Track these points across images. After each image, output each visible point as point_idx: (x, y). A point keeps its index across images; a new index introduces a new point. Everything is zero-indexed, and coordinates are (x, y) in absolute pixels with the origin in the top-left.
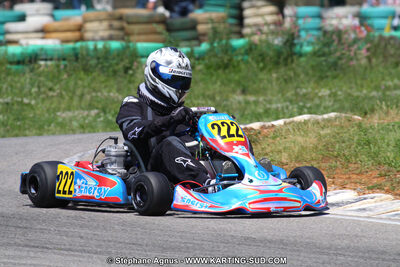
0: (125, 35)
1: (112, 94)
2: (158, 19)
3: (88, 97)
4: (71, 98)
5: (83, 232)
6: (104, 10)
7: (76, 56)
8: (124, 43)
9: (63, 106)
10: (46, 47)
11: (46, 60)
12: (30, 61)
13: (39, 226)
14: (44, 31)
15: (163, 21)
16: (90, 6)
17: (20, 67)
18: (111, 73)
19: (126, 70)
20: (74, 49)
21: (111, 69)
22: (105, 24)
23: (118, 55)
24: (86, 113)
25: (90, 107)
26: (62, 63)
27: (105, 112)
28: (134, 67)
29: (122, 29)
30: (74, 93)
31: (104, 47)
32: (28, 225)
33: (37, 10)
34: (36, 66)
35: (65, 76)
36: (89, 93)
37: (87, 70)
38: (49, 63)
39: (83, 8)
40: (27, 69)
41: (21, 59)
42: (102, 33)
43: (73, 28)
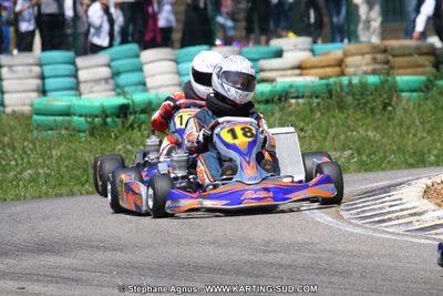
0: (390, 69)
1: (369, 133)
2: (425, 50)
3: (343, 137)
4: (325, 139)
7: (330, 92)
11: (297, 97)
12: (280, 100)
14: (301, 68)
15: (431, 52)
17: (269, 107)
18: (369, 111)
19: (385, 106)
20: (328, 85)
21: (369, 105)
22: (368, 58)
23: (376, 90)
24: (339, 153)
25: (344, 147)
26: (316, 100)
27: (359, 152)
28: (393, 103)
29: (386, 62)
30: (327, 133)
31: (360, 82)
33: (295, 45)
34: (287, 105)
35: (318, 115)
36: (343, 132)
37: (341, 107)
38: (301, 101)
39: (346, 41)
40: (276, 108)
41: (270, 98)
42: (364, 68)
43: (333, 63)
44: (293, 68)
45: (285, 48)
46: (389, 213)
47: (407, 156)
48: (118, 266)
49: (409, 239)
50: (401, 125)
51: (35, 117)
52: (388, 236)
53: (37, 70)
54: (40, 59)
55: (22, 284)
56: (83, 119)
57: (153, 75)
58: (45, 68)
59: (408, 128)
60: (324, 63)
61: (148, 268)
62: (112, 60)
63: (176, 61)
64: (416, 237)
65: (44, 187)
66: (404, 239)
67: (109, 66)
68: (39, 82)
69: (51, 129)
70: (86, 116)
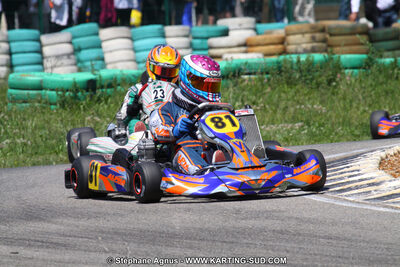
0: (327, 47)
1: (315, 106)
2: (360, 30)
3: (292, 110)
4: (275, 112)
5: (289, 246)
6: (307, 22)
7: (279, 69)
8: (326, 55)
9: (267, 119)
10: (250, 61)
11: (249, 74)
12: (234, 76)
13: (245, 241)
14: (247, 45)
15: (365, 32)
16: (292, 19)
17: (224, 82)
18: (314, 86)
19: (330, 82)
20: (278, 63)
21: (314, 82)
22: (308, 36)
23: (321, 67)
24: (290, 125)
25: (294, 120)
26: (266, 76)
27: (309, 125)
28: (338, 79)
29: (324, 41)
30: (278, 106)
31: (307, 60)
32: (234, 240)
33: (240, 25)
34: (240, 80)
35: (268, 90)
36: (293, 106)
37: (290, 83)
38: (252, 77)
39: (286, 20)
40: (230, 83)
41: (224, 73)
42: (304, 46)
43: (276, 41)
44: (239, 46)
45: (231, 27)
46: (349, 182)
47: (353, 129)
48: (103, 232)
49: (369, 207)
50: (344, 99)
51: (10, 91)
52: (350, 205)
53: (5, 46)
54: (8, 37)
55: (15, 249)
56: (54, 93)
57: (111, 51)
58: (13, 44)
59: (351, 101)
60: (267, 41)
61: (130, 234)
62: (74, 37)
63: (132, 39)
64: (375, 205)
65: (21, 156)
66: (365, 207)
67: (70, 43)
68: (7, 57)
69: (25, 102)
70: (56, 90)
